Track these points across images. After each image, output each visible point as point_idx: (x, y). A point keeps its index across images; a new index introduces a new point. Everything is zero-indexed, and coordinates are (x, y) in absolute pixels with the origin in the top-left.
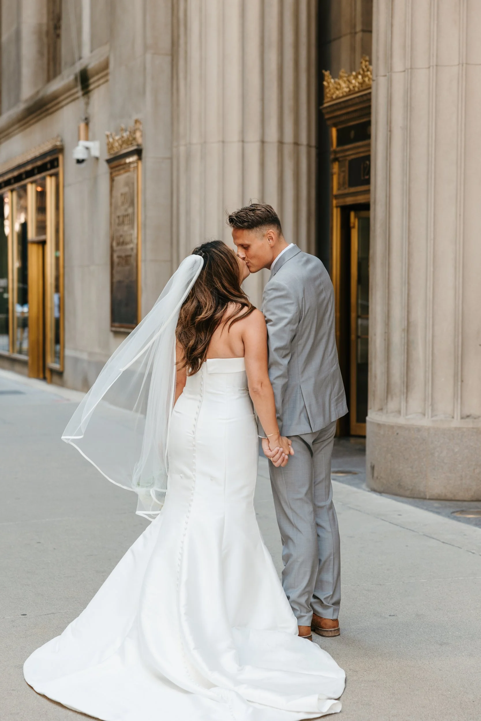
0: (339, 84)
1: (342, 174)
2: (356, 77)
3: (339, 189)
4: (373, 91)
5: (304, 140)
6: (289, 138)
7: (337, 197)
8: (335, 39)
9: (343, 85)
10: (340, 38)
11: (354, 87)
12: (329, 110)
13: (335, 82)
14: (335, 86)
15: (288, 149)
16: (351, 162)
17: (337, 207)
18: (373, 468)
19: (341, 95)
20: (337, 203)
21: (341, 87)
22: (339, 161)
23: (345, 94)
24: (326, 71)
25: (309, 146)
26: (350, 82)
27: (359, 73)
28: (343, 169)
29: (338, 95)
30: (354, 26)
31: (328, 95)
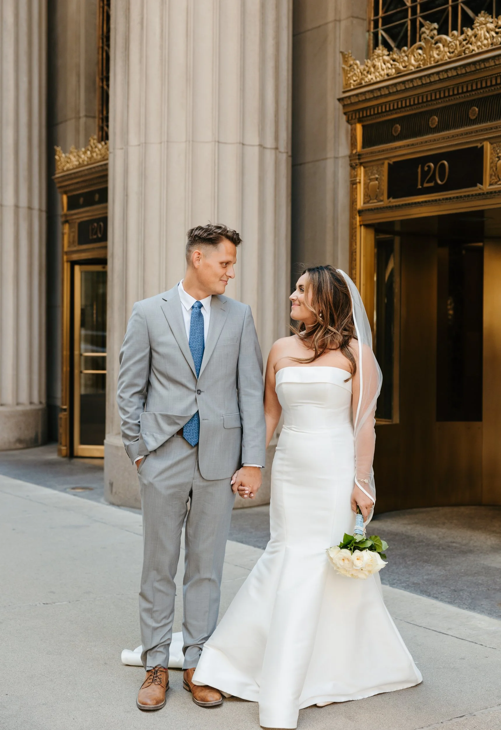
0: (70, 158)
1: (72, 235)
2: (85, 153)
3: (69, 246)
4: (110, 162)
5: (36, 205)
6: (23, 202)
7: (67, 253)
8: (61, 123)
9: (73, 159)
10: (66, 121)
11: (83, 161)
12: (60, 179)
13: (66, 157)
14: (66, 159)
15: (23, 212)
16: (80, 224)
17: (67, 261)
18: (111, 484)
19: (71, 167)
20: (67, 258)
21: (72, 160)
22: (69, 223)
23: (75, 167)
24: (58, 146)
25: (40, 210)
26: (79, 157)
27: (88, 150)
28: (73, 230)
29: (68, 167)
30: (78, 112)
31: (60, 167)
